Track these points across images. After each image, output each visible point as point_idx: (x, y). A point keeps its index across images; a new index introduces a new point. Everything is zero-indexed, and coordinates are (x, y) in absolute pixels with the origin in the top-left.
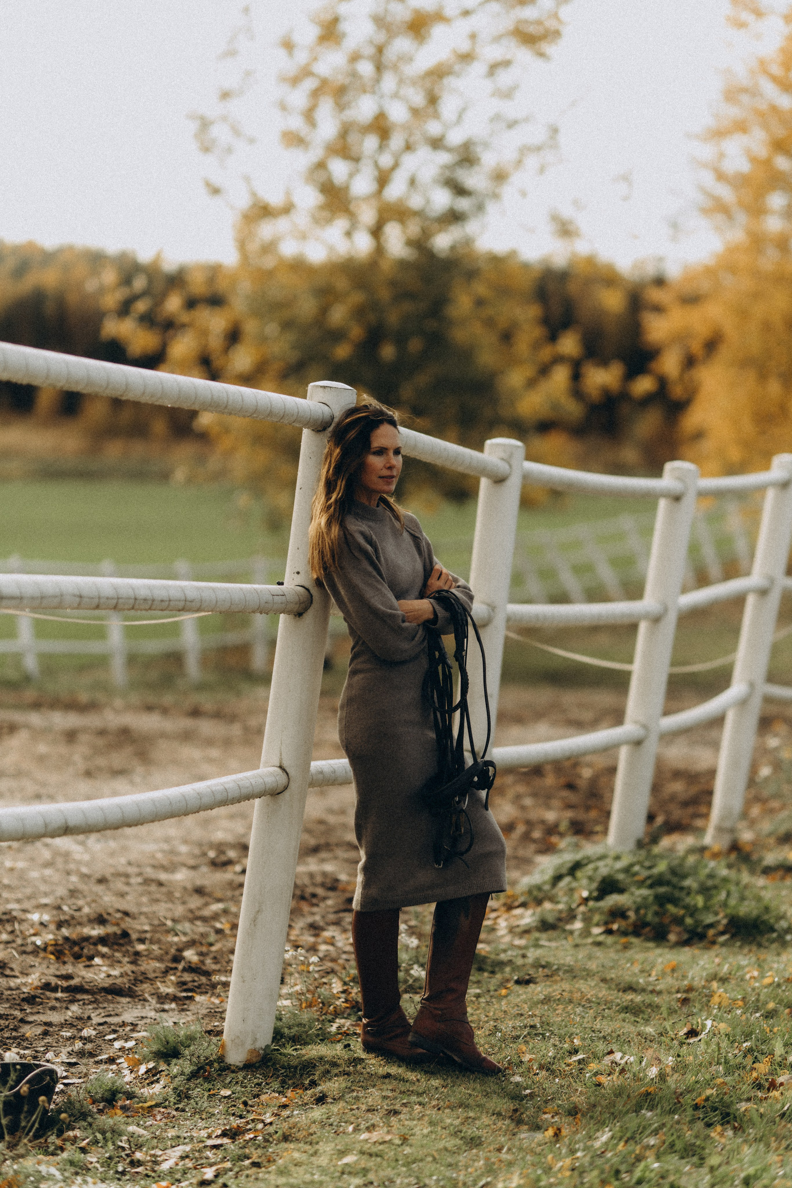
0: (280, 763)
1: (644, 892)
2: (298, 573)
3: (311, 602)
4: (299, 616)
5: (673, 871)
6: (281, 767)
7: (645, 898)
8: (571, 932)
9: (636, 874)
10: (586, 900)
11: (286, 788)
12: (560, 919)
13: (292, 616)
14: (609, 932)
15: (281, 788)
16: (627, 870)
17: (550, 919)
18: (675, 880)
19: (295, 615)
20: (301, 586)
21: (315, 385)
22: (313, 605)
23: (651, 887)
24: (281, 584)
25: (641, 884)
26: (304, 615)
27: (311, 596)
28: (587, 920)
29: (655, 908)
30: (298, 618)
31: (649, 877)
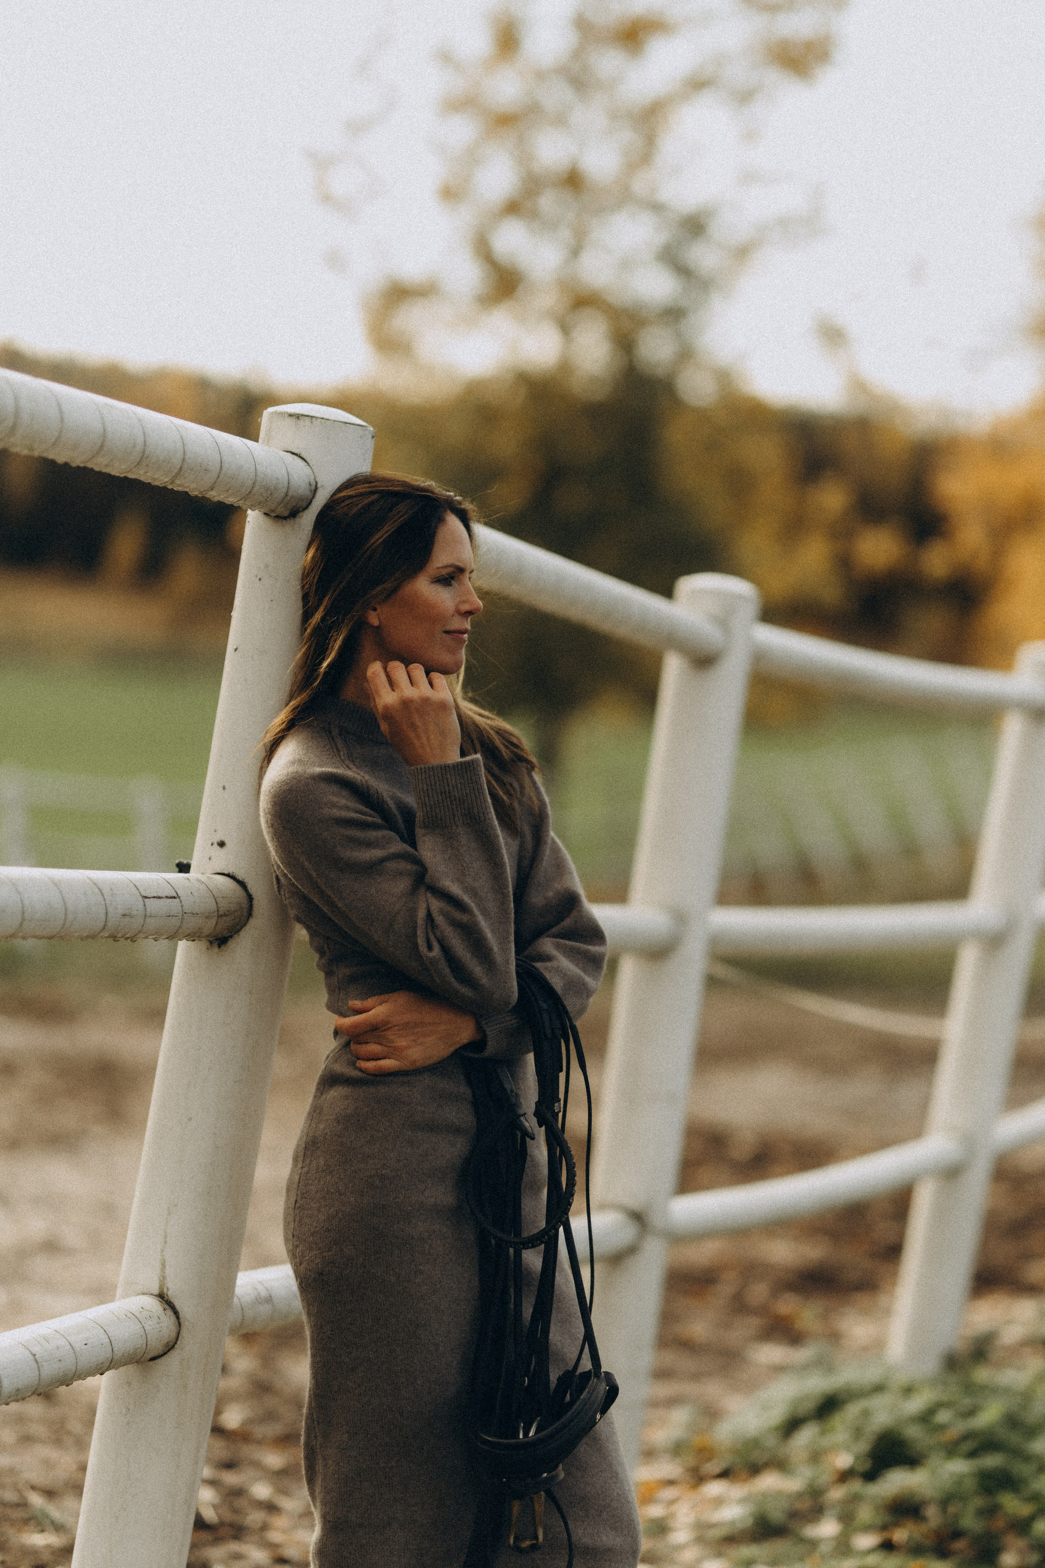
0: (161, 1287)
1: (959, 1467)
2: (222, 844)
3: (250, 914)
4: (219, 946)
5: (1012, 1421)
6: (162, 1296)
7: (959, 1480)
8: (813, 1544)
9: (942, 1428)
10: (844, 1476)
11: (170, 1347)
12: (794, 1515)
13: (203, 944)
14: (887, 1546)
15: (156, 1347)
16: (926, 1417)
17: (777, 1515)
18: (1014, 1438)
19: (211, 943)
20: (228, 875)
21: (276, 413)
22: (253, 922)
23: (972, 1454)
24: (184, 868)
25: (951, 1450)
26: (232, 943)
27: (250, 898)
28: (847, 1518)
29: (978, 1502)
30: (216, 950)
31: (967, 1436)
